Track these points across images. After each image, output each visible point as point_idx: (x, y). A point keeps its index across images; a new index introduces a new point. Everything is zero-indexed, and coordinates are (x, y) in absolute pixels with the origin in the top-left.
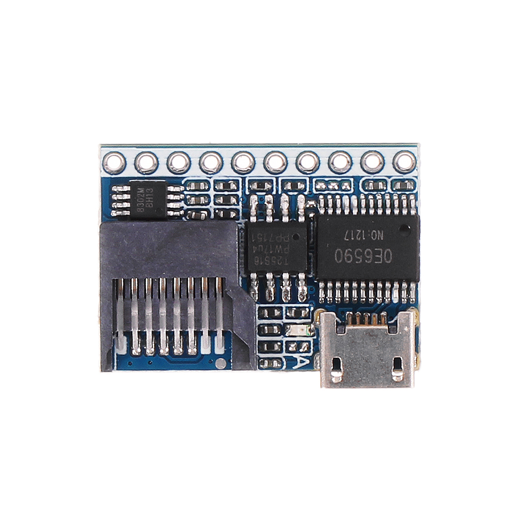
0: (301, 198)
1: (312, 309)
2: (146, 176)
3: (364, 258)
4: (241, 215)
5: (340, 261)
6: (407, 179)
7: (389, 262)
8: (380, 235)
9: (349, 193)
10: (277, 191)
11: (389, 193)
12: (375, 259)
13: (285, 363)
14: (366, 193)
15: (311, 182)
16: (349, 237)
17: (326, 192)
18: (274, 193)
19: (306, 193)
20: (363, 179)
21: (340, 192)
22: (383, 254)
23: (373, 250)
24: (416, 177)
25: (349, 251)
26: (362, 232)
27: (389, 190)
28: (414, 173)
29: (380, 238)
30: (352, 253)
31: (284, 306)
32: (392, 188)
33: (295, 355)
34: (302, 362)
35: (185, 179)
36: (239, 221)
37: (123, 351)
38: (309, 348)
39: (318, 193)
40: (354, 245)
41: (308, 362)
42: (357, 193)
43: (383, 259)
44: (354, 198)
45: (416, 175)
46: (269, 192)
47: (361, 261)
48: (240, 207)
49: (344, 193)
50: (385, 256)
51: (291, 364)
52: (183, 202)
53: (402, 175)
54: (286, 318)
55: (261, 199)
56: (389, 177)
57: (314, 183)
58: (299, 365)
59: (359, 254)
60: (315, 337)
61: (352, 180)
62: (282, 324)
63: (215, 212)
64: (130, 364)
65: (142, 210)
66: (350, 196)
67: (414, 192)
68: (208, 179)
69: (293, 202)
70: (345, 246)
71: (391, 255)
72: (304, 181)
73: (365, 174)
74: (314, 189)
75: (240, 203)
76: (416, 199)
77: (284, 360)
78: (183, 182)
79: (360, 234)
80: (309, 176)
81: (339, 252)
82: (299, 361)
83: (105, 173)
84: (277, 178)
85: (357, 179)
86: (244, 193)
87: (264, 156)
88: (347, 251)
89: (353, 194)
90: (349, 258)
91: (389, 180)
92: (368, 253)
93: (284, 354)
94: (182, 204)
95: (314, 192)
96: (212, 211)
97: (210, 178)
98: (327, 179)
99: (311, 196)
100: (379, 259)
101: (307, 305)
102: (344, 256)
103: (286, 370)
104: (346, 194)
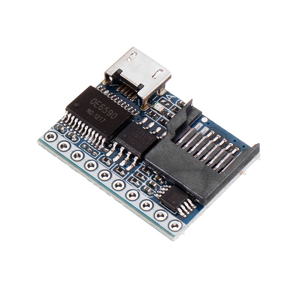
0: (108, 154)
1: (145, 112)
2: (166, 211)
3: (104, 107)
4: (140, 167)
5: (115, 113)
6: (56, 130)
7: (95, 99)
8: (89, 111)
9: (85, 142)
10: (115, 165)
12: (101, 104)
13: (177, 101)
14: (79, 137)
15: (97, 158)
16: (102, 119)
17: (95, 149)
18: (117, 165)
19: (104, 155)
20: (74, 143)
21: (89, 145)
22: (95, 103)
23: (98, 107)
25: (108, 114)
26: (95, 117)
27: (68, 131)
29: (90, 110)
30: (107, 113)
31: (156, 122)
32: (66, 131)
33: (170, 101)
34: (169, 97)
35: (150, 197)
36: (143, 165)
38: (161, 100)
39: (99, 152)
40: (103, 115)
41: (167, 95)
42: (82, 140)
43: (97, 102)
44: (85, 139)
45: (51, 129)
47: (107, 108)
48: (138, 170)
49: (88, 144)
50: (95, 102)
51: (174, 100)
52: (160, 190)
53: (57, 133)
54: (160, 117)
55: (125, 166)
56: (63, 136)
57: (97, 156)
58: (172, 97)
59: (105, 111)
60: (155, 101)
61: (79, 146)
62: (164, 116)
63: (150, 176)
65: (181, 195)
66: (87, 141)
67: (58, 123)
68: (140, 190)
69: (112, 156)
70: (108, 117)
71: (92, 101)
72: (100, 160)
73: (72, 144)
74: (99, 154)
75: (136, 171)
76: (60, 120)
77: (176, 103)
78: (152, 197)
79: (97, 117)
80: (96, 160)
81: (113, 117)
82: (170, 98)
83: (183, 225)
84: (110, 169)
85: (77, 145)
86: (130, 174)
87: (107, 181)
88: (109, 115)
89: (85, 141)
90: (111, 112)
91: (64, 135)
92: (101, 108)
93: (174, 105)
95: (100, 153)
97: (138, 190)
98: (90, 154)
99: (103, 153)
100: (99, 103)
101: (146, 115)
102: (112, 114)
103: (179, 99)
104: (88, 143)
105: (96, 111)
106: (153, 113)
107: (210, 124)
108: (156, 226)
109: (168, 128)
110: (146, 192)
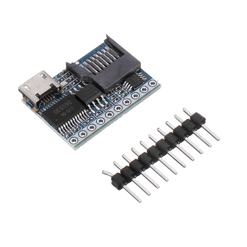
0: (94, 112)
1: (65, 91)
2: (141, 87)
3: (62, 107)
4: (106, 97)
5: (68, 102)
6: (69, 137)
7: (54, 111)
8: (63, 115)
10: (102, 109)
11: (71, 131)
12: (59, 109)
14: (77, 126)
15: (95, 117)
16: (71, 109)
17: (88, 118)
18: (103, 108)
19: (94, 114)
20: (81, 129)
21: (85, 121)
23: (61, 110)
24: (67, 140)
25: (68, 105)
28: (68, 140)
30: (66, 106)
31: (74, 86)
33: (59, 78)
35: (130, 94)
36: (105, 95)
37: (106, 48)
40: (68, 108)
43: (57, 110)
44: (80, 123)
46: (104, 107)
48: (108, 98)
51: (59, 76)
53: (72, 137)
54: (70, 84)
55: (105, 104)
56: (75, 134)
57: (94, 118)
58: (56, 77)
59: (64, 107)
61: (84, 126)
62: (70, 82)
63: (114, 93)
64: (101, 47)
65: (134, 76)
67: (64, 136)
69: (96, 110)
70: (70, 106)
71: (55, 113)
72: (97, 116)
76: (62, 135)
77: (61, 75)
78: (130, 93)
79: (69, 111)
80: (97, 118)
81: (70, 103)
82: (57, 78)
83: (152, 80)
84: (105, 112)
85: (83, 127)
86: (111, 102)
87: (114, 114)
90: (66, 104)
91: (74, 133)
93: (62, 77)
94: (125, 88)
95: (92, 116)
96: (115, 92)
97: (123, 99)
101: (67, 91)
102: (68, 103)
103: (59, 74)
104: (83, 122)
105: (64, 111)
106: (68, 87)
107: (81, 61)
108: (150, 94)
109: (86, 75)
110: (126, 95)
